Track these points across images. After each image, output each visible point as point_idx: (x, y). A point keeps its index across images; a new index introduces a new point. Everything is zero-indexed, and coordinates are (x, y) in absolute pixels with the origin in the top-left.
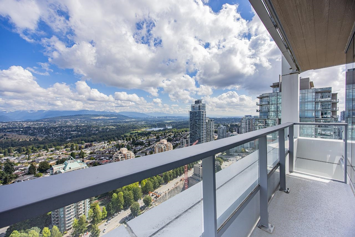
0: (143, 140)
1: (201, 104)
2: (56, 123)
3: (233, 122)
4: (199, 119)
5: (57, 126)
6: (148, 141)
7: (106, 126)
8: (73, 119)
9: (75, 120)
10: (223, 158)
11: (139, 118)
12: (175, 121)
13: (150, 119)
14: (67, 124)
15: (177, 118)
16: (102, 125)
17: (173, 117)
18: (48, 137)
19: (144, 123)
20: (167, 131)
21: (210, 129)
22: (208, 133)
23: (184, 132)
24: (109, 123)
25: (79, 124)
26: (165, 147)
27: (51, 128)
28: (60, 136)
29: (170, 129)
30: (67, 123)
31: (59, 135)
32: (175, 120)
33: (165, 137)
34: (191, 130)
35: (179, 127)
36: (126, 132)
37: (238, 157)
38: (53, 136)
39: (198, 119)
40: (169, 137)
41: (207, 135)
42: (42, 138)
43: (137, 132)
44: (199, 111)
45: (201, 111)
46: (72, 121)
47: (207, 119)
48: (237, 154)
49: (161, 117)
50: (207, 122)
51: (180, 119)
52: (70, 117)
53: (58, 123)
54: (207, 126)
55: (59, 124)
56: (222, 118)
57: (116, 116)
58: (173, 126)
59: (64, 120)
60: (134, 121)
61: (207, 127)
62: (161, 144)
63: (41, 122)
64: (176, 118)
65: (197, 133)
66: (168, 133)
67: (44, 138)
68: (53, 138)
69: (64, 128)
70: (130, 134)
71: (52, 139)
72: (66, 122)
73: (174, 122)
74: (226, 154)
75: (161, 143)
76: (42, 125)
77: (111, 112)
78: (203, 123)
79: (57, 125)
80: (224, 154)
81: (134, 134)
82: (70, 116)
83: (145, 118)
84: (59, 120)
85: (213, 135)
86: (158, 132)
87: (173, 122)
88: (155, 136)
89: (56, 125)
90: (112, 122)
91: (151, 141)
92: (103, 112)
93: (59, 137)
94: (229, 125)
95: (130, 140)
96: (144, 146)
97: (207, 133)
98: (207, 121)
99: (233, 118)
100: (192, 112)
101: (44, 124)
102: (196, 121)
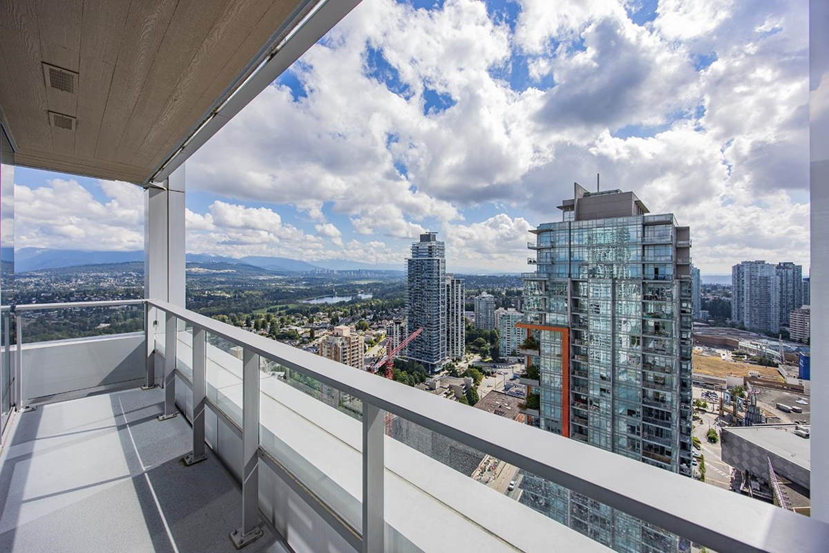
0: (296, 326)
1: (434, 243)
2: (71, 282)
3: (513, 285)
4: (428, 277)
5: (73, 289)
6: (309, 329)
7: (206, 293)
8: (119, 272)
9: (124, 275)
10: (483, 369)
11: (290, 272)
12: (380, 282)
13: (319, 274)
14: (102, 284)
15: (385, 274)
16: (195, 289)
17: (376, 272)
18: (46, 318)
19: (305, 285)
20: (359, 306)
21: (455, 300)
22: (450, 310)
23: (400, 307)
24: (215, 283)
25: (133, 285)
26: (346, 342)
27: (57, 295)
28: (81, 316)
29: (367, 301)
30: (100, 282)
31: (77, 312)
32: (381, 279)
33: (353, 320)
34: (410, 304)
35: (389, 295)
36: (258, 307)
37: (518, 365)
38: (59, 316)
39: (426, 278)
40: (363, 319)
41: (448, 316)
42: (27, 321)
43: (284, 306)
44: (430, 260)
45: (433, 260)
46: (115, 277)
47: (448, 279)
48: (516, 359)
49: (346, 272)
50: (448, 286)
51: (392, 278)
52: (111, 267)
53: (76, 281)
54: (448, 294)
55: (80, 285)
56: (489, 277)
57: (232, 267)
58: (374, 294)
59: (95, 274)
60: (280, 281)
61: (448, 296)
62: (335, 336)
63: (27, 280)
64: (382, 274)
65: (424, 311)
66: (359, 311)
67: (34, 321)
68: (61, 320)
69: (93, 294)
70: (268, 311)
71: (56, 324)
72: (99, 279)
73: (378, 284)
74: (490, 359)
75: (336, 334)
76: (32, 286)
77: (222, 257)
78: (439, 287)
79: (74, 287)
80: (486, 360)
81: (278, 313)
82: (110, 264)
83: (307, 274)
84: (79, 275)
85: (462, 314)
86: (336, 309)
87: (376, 285)
88: (329, 317)
89: (71, 288)
90: (221, 283)
91: (317, 329)
92: (199, 257)
93: (77, 318)
94: (504, 293)
95: (264, 326)
96: (298, 342)
97: (448, 310)
98: (448, 282)
99: (514, 275)
100: (414, 262)
101: (36, 285)
102: (423, 281)
